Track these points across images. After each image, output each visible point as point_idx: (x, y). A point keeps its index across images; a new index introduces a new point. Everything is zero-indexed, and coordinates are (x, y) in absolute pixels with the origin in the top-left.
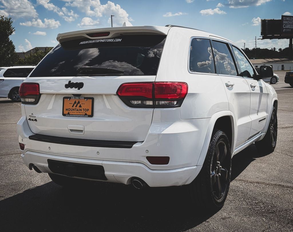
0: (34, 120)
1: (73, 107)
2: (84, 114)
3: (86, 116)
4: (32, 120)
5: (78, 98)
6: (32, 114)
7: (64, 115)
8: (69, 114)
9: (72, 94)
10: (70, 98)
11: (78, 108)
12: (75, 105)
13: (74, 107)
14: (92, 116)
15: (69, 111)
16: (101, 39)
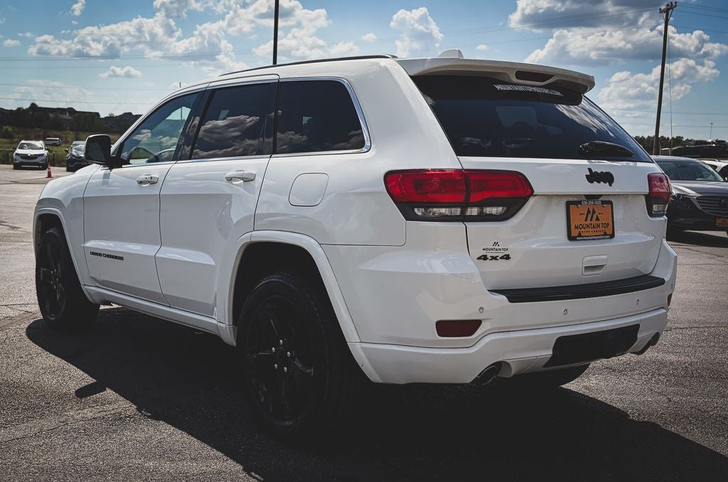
0: (502, 258)
1: (586, 220)
2: (602, 233)
3: (607, 237)
4: (494, 258)
5: (592, 203)
6: (496, 244)
7: (571, 238)
8: (580, 235)
9: (585, 195)
10: (580, 202)
11: (594, 222)
12: (590, 216)
13: (588, 222)
14: (612, 236)
15: (581, 230)
16: (537, 87)
